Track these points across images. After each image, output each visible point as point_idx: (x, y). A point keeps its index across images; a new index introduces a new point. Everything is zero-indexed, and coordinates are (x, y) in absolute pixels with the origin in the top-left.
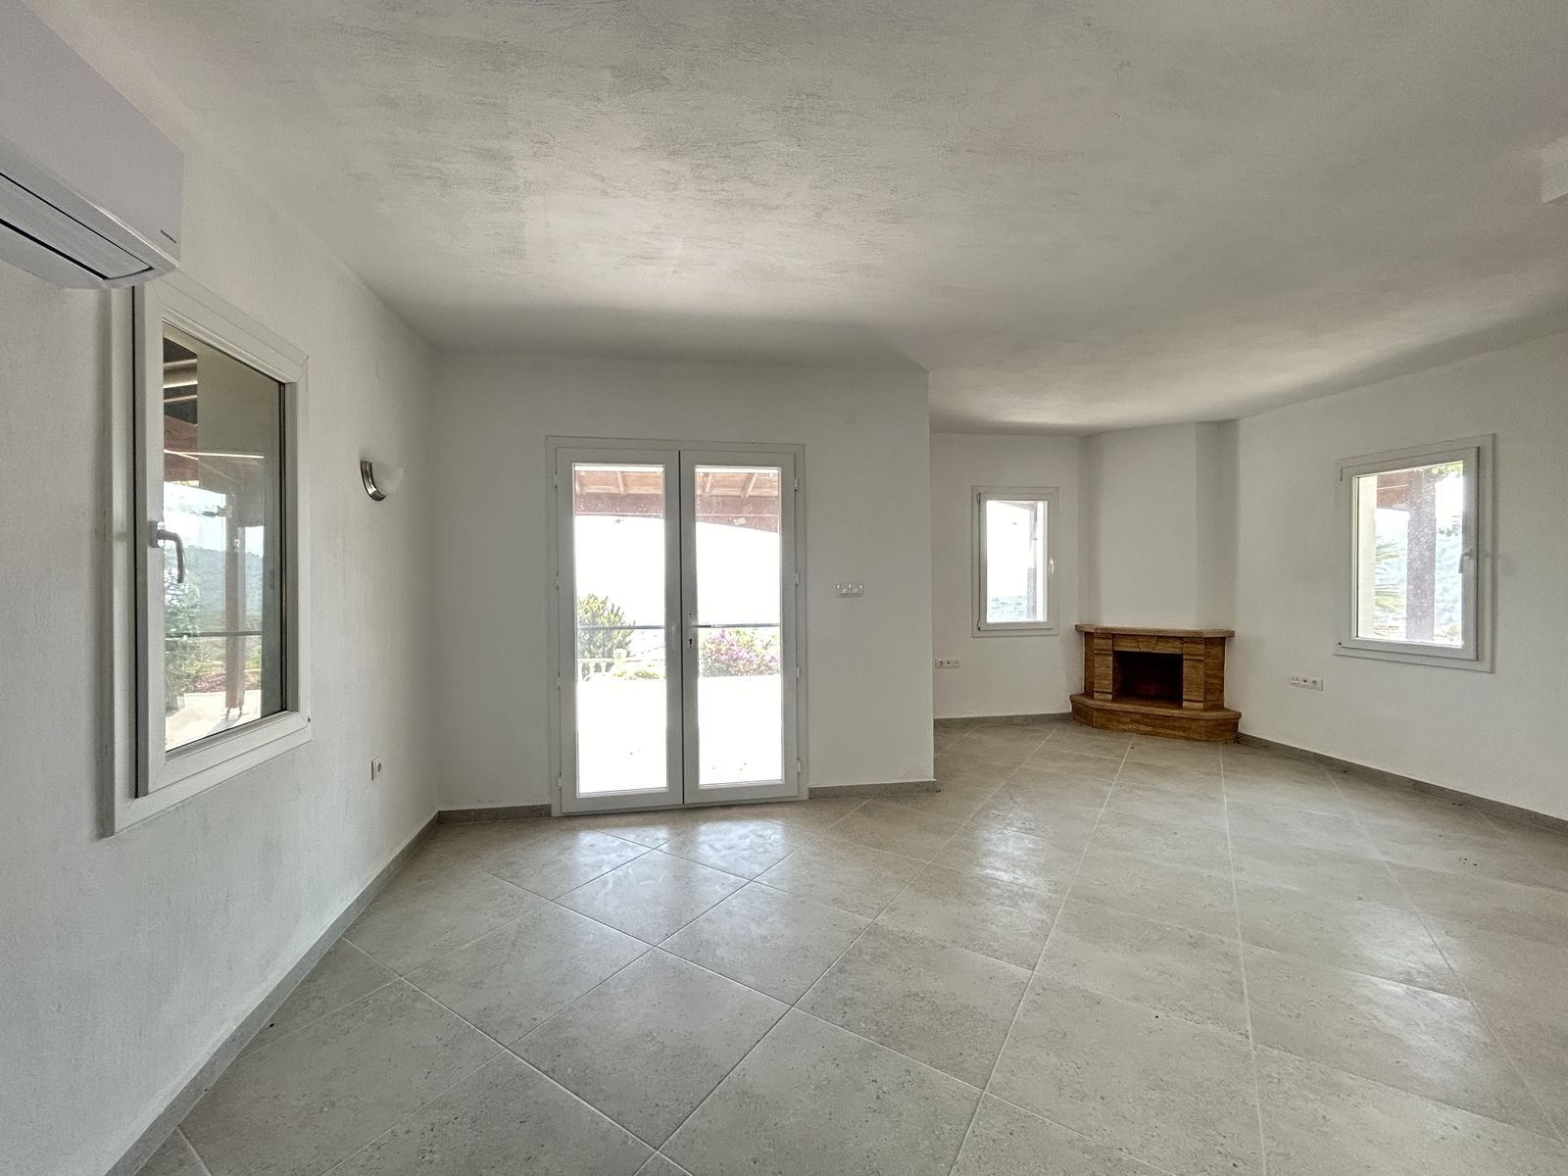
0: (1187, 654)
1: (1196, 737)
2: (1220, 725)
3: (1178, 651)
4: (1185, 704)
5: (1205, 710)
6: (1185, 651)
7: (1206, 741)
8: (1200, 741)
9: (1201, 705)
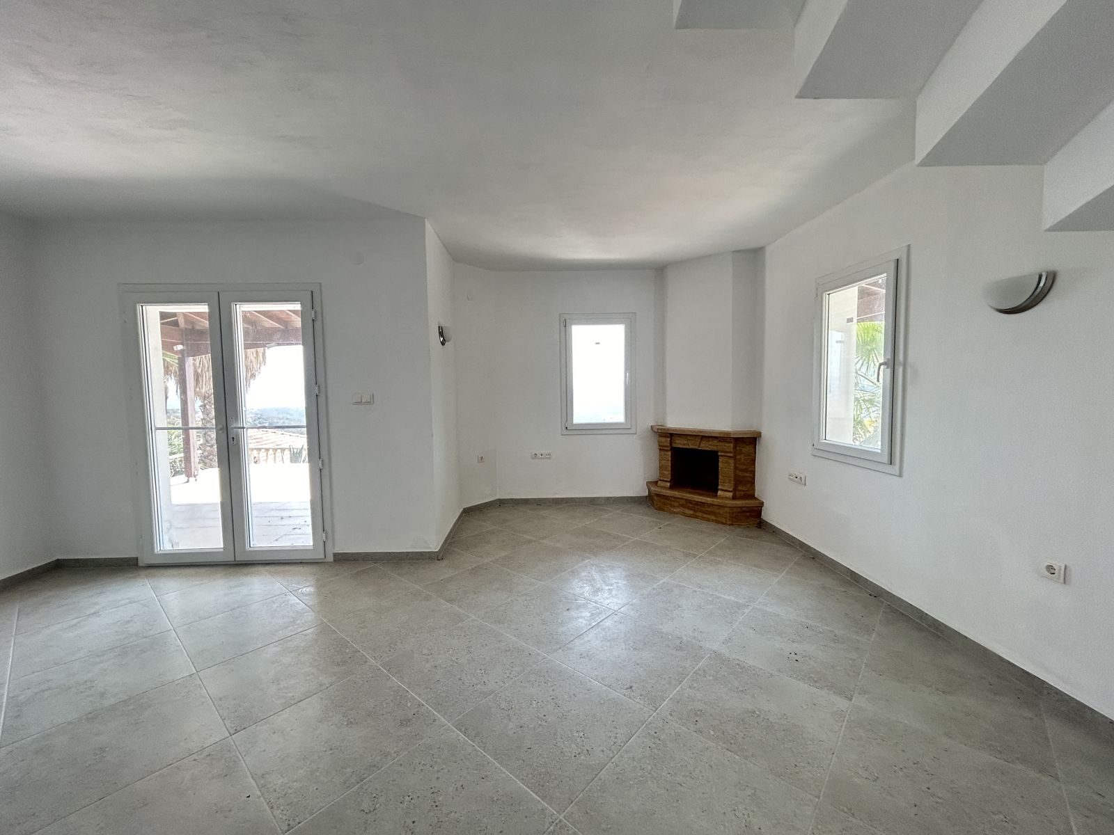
0: (723, 452)
1: (724, 521)
2: (745, 512)
3: (715, 448)
4: (719, 493)
5: (734, 498)
6: (719, 448)
7: (730, 525)
8: (727, 524)
9: (730, 494)
